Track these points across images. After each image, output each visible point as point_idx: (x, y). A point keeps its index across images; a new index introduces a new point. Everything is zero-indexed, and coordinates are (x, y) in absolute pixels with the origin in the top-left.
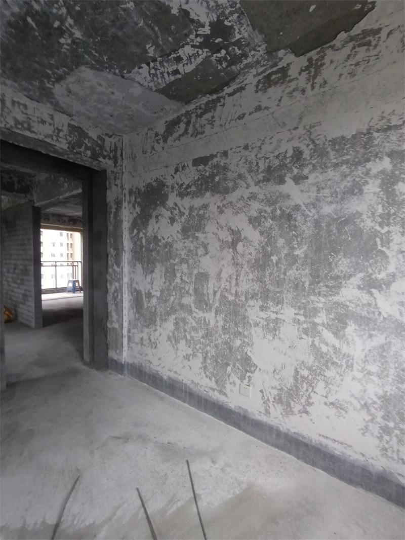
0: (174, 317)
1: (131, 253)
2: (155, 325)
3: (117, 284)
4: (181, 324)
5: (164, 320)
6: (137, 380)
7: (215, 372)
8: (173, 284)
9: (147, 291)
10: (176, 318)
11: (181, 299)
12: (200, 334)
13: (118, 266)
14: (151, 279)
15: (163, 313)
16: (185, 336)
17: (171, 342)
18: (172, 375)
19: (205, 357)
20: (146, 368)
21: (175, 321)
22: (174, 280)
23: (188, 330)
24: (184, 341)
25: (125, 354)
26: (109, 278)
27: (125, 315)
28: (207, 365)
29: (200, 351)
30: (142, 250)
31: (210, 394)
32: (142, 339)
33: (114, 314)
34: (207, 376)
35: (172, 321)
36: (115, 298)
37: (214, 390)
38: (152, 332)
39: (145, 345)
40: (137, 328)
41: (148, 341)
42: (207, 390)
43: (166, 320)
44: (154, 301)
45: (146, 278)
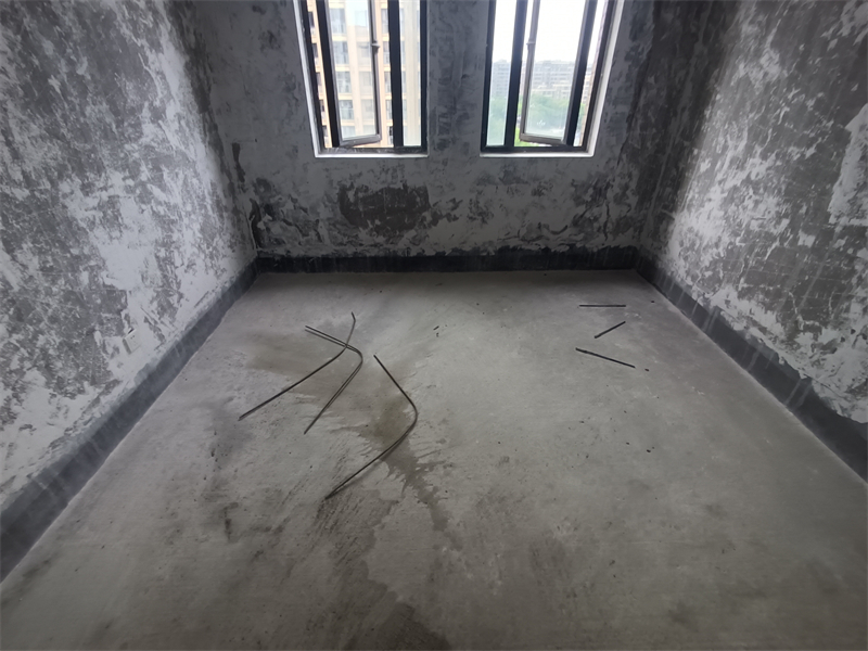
7: (81, 369)
19: (47, 366)
28: (60, 374)
29: (27, 364)
31: (98, 415)
37: (97, 401)
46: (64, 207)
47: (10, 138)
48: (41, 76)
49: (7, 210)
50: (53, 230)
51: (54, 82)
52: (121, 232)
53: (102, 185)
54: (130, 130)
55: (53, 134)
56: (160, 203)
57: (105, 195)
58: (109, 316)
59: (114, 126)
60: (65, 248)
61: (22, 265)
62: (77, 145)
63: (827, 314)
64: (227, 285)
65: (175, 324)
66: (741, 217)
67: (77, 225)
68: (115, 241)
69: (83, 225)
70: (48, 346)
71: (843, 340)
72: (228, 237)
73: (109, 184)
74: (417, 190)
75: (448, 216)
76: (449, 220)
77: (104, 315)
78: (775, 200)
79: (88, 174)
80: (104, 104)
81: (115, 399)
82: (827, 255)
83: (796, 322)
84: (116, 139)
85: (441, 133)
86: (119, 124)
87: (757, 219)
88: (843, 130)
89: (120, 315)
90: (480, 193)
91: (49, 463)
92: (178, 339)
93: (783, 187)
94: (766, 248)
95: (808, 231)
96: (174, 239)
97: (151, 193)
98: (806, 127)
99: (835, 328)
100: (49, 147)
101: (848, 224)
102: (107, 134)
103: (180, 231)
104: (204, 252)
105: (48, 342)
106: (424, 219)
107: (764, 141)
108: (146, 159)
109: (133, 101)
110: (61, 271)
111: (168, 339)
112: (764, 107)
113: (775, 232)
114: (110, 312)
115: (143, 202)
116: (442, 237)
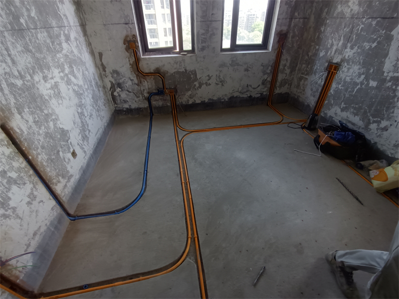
46: (38, 89)
47: (10, 53)
48: (16, 17)
49: (15, 91)
50: (35, 101)
51: (22, 21)
52: (62, 100)
53: (51, 76)
54: (58, 47)
55: (27, 50)
56: (75, 85)
57: (53, 81)
58: (64, 143)
59: (51, 45)
60: (42, 111)
61: (26, 120)
62: (38, 55)
63: (384, 115)
64: (106, 124)
65: (89, 145)
66: (341, 76)
67: (44, 98)
68: (61, 105)
69: (47, 98)
70: (43, 161)
71: (391, 125)
72: (103, 100)
73: (54, 76)
74: (192, 72)
75: (206, 83)
76: (206, 85)
77: (62, 143)
78: (358, 67)
79: (44, 70)
80: (45, 32)
81: (72, 184)
82: (383, 90)
83: (369, 120)
84: (53, 51)
85: (202, 43)
86: (53, 43)
87: (349, 76)
88: (390, 34)
89: (68, 142)
90: (221, 71)
91: (52, 218)
92: (91, 152)
93: (362, 61)
94: (354, 89)
95: (374, 80)
96: (83, 103)
97: (71, 80)
98: (372, 34)
99: (387, 120)
100: (26, 57)
101: (393, 76)
102: (49, 49)
103: (85, 99)
104: (95, 108)
105: (42, 159)
106: (195, 85)
107: (351, 41)
108: (66, 62)
109: (56, 30)
110: (42, 122)
111: (88, 152)
112: (351, 26)
113: (358, 81)
114: (64, 141)
115: (68, 85)
116: (204, 94)
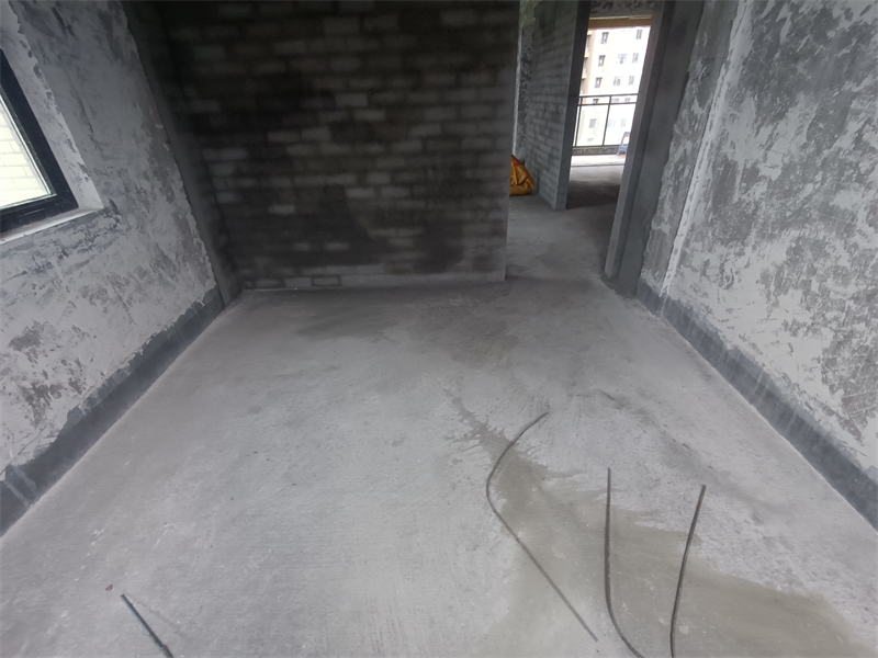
0: (795, 233)
1: (741, 68)
2: (743, 244)
3: (689, 145)
4: (809, 255)
5: (767, 236)
6: (675, 331)
7: (853, 381)
8: (826, 152)
9: (749, 166)
10: (799, 238)
11: (835, 194)
12: (852, 289)
13: (702, 105)
14: (770, 136)
15: (771, 221)
16: (807, 284)
17: (767, 286)
18: (745, 348)
19: (840, 343)
20: (697, 316)
21: (794, 245)
22: (833, 140)
23: (820, 272)
24: (799, 294)
25: (667, 282)
26: (677, 130)
27: (688, 211)
28: (839, 359)
29: (834, 325)
30: (772, 56)
31: (817, 417)
32: (707, 263)
33: (667, 206)
34: (825, 381)
35: (787, 244)
36: (678, 174)
37: (831, 412)
38: (732, 256)
39: (708, 277)
40: (703, 241)
41: (718, 271)
42: (812, 404)
43: (772, 237)
44: (759, 190)
45: (758, 133)
